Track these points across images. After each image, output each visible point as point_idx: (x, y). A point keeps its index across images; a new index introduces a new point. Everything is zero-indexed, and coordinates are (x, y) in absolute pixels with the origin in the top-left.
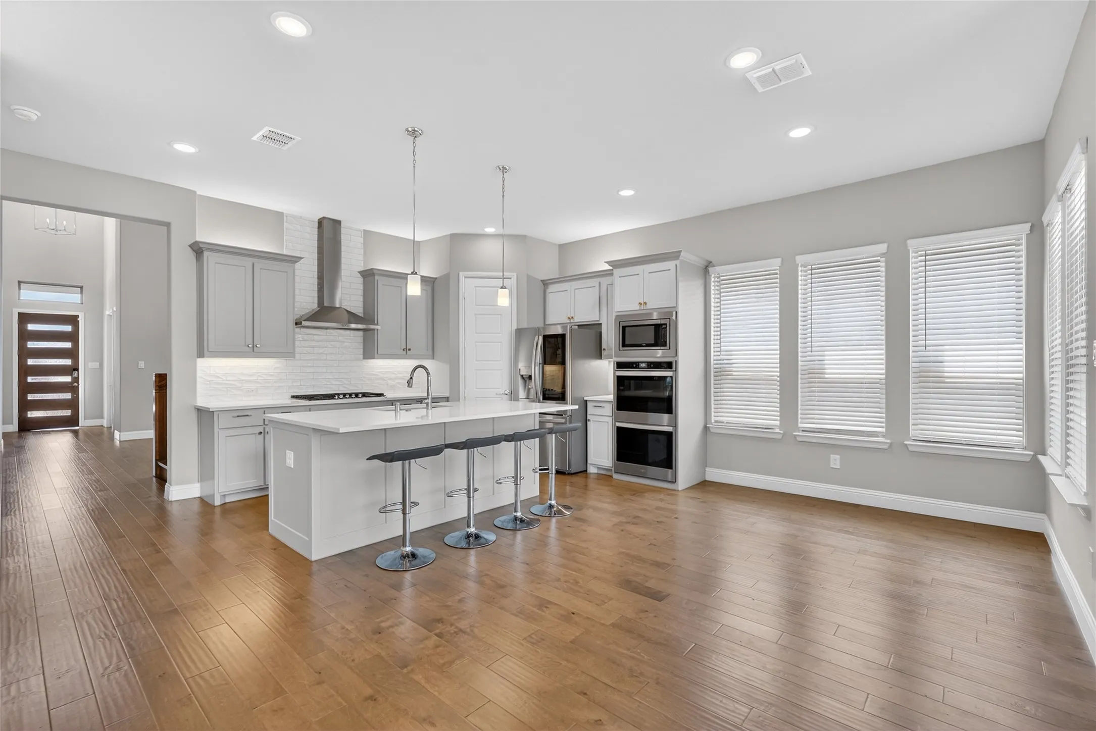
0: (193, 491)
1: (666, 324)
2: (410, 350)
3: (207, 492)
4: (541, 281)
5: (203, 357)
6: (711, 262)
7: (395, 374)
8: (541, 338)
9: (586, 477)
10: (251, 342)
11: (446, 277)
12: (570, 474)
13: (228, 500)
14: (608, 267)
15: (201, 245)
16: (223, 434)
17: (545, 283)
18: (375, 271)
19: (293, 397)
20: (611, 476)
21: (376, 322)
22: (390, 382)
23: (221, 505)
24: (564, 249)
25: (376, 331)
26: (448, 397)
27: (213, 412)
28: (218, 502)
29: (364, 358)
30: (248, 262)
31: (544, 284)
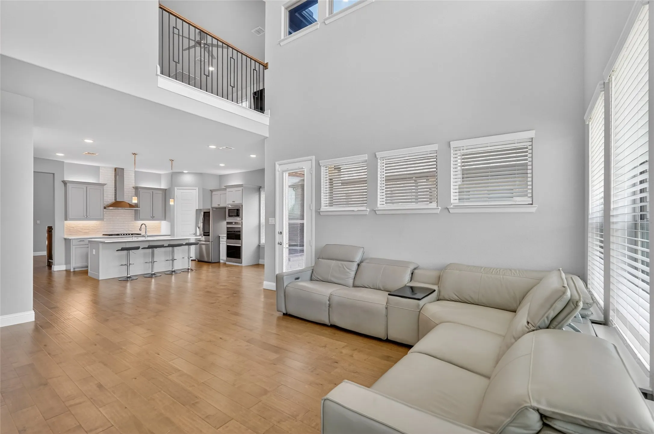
0: (63, 268)
1: (239, 209)
2: (154, 217)
3: (68, 269)
4: (210, 190)
5: (67, 220)
6: (261, 187)
8: (203, 213)
9: (220, 264)
10: (86, 215)
11: (169, 189)
12: (212, 263)
13: (76, 270)
14: (224, 187)
15: (66, 182)
16: (74, 247)
17: (212, 191)
18: (138, 188)
19: (103, 235)
20: (226, 263)
21: (139, 207)
23: (73, 272)
24: (221, 177)
25: (139, 210)
26: (170, 235)
27: (71, 239)
28: (72, 270)
29: (135, 220)
30: (84, 187)
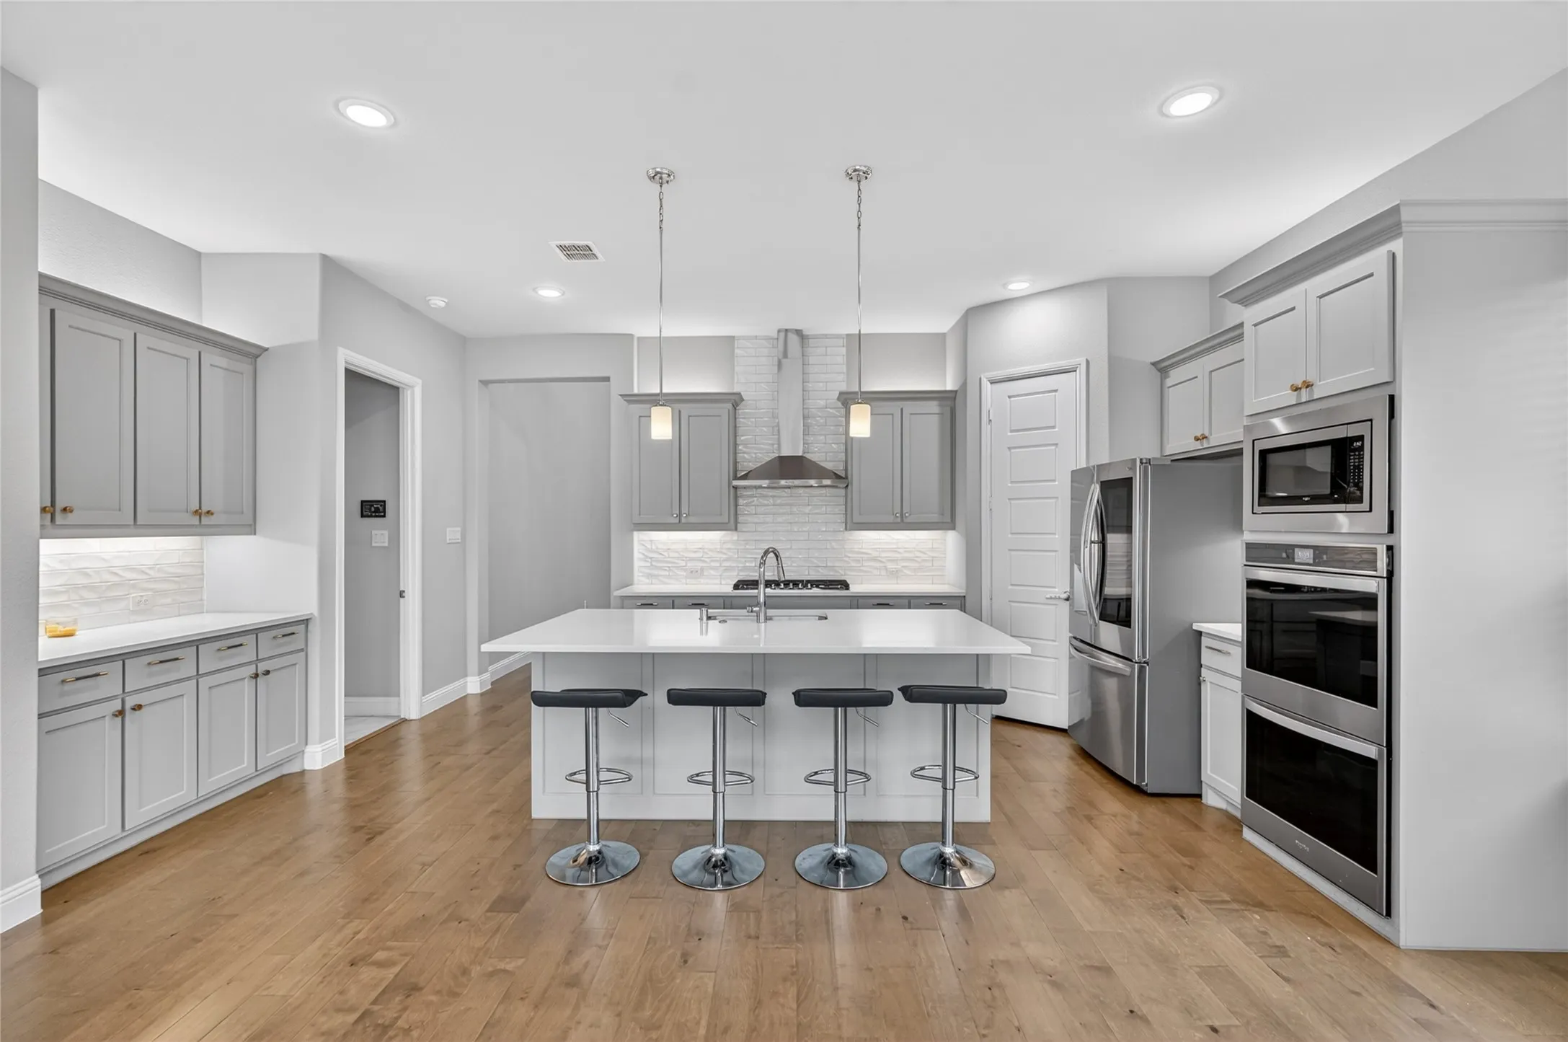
1: (1361, 438)
4: (1154, 364)
7: (899, 553)
8: (1098, 488)
11: (963, 389)
17: (1163, 367)
19: (736, 583)
22: (890, 566)
26: (964, 597)
31: (1159, 370)
